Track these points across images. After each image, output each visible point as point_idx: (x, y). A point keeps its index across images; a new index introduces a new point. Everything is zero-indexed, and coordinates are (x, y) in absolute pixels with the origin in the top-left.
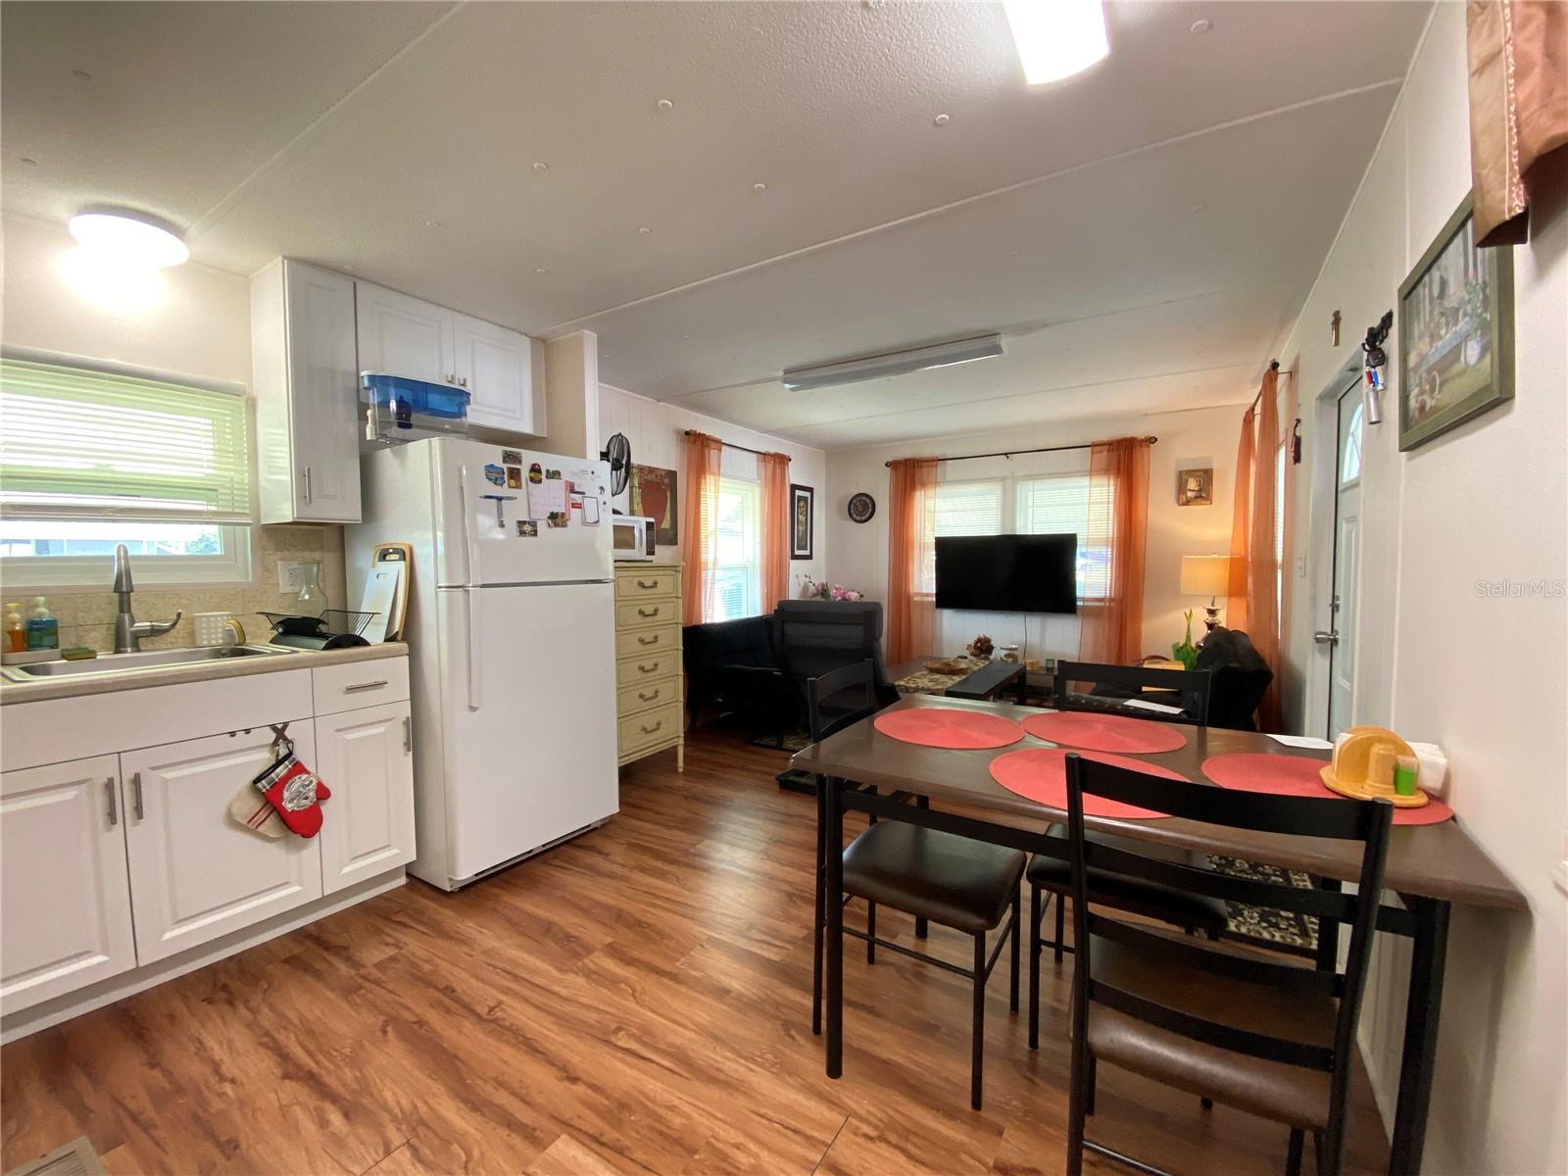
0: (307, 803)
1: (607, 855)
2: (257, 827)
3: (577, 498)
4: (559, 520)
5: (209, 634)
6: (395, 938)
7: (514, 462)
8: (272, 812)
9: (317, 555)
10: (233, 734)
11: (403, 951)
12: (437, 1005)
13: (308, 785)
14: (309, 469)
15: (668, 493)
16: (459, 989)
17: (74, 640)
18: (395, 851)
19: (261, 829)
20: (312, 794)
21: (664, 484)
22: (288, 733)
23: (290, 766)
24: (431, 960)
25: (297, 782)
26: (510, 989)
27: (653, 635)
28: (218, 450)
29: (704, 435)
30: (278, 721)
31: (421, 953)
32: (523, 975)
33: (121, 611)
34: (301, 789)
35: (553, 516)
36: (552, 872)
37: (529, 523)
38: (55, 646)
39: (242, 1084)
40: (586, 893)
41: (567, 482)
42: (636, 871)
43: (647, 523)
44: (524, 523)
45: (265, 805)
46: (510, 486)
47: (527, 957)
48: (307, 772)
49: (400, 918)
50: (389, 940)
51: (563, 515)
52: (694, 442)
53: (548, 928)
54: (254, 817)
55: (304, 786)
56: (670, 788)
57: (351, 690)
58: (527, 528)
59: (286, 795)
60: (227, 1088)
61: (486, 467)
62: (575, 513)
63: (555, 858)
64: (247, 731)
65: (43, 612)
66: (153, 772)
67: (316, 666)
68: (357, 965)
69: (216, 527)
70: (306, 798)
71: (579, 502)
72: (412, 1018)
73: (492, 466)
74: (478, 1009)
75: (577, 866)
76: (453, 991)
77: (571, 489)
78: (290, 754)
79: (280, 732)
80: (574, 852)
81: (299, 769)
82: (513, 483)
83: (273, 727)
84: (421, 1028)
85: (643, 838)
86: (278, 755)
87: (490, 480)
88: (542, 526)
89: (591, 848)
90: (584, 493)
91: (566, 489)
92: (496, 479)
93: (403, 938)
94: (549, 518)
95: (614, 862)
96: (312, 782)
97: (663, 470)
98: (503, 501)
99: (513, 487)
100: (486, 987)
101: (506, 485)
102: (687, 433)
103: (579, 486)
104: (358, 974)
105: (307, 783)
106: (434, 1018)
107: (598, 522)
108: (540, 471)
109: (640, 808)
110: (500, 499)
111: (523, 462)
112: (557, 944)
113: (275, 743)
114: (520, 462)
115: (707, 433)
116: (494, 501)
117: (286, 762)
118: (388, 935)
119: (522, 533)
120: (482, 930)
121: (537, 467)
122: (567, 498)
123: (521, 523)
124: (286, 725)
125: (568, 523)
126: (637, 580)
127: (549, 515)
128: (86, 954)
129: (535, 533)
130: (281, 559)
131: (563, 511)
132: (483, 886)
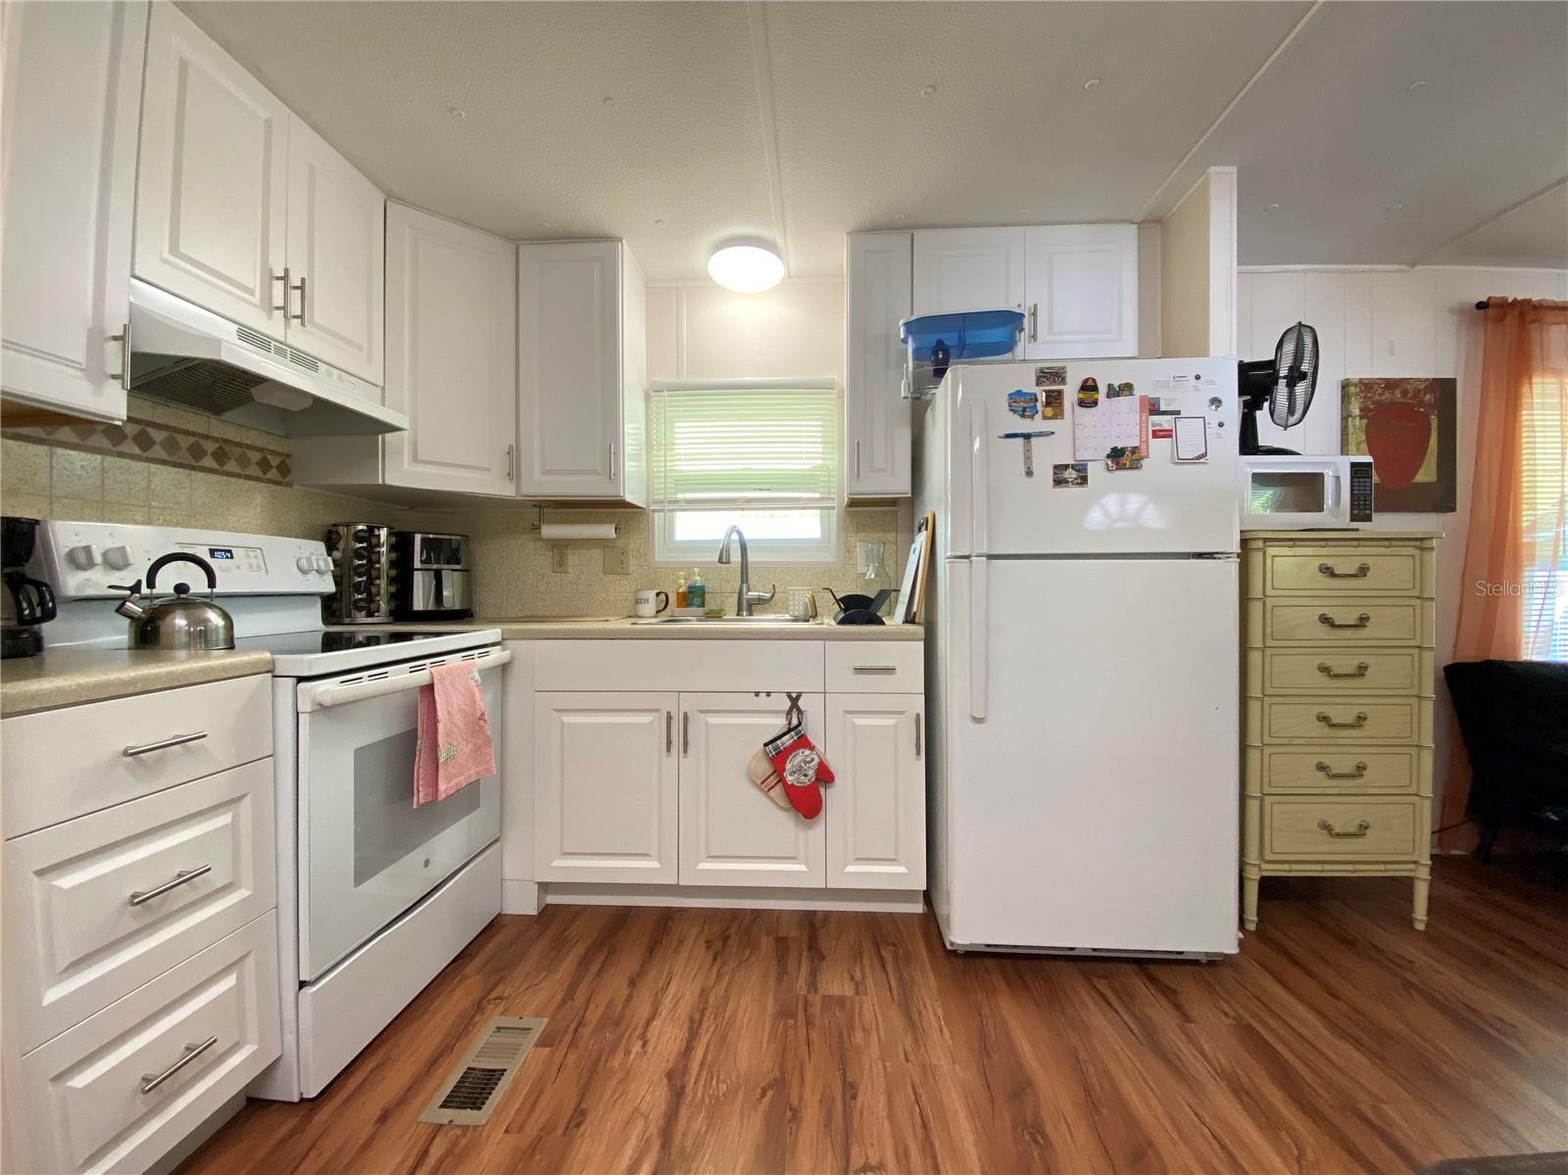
0: (806, 781)
1: (1188, 1019)
2: (769, 790)
3: (1165, 422)
4: (1126, 460)
5: (794, 605)
6: (864, 976)
7: (1054, 382)
8: (778, 782)
9: (891, 536)
10: (757, 694)
11: (857, 998)
12: (827, 1102)
13: (809, 762)
14: (858, 442)
15: (1434, 421)
16: (859, 1100)
17: (719, 602)
18: (902, 869)
19: (771, 793)
20: (811, 773)
21: (1422, 403)
22: (801, 703)
23: (795, 738)
24: (869, 1033)
25: (802, 754)
26: (907, 1157)
27: (1357, 663)
28: (826, 443)
29: (1527, 302)
30: (794, 689)
31: (868, 1014)
32: (937, 1145)
33: (742, 582)
34: (802, 764)
35: (1116, 455)
36: (1086, 998)
37: (1073, 467)
38: (702, 605)
39: (645, 1053)
40: (1113, 1068)
41: (1143, 399)
42: (1223, 1084)
43: (1353, 465)
44: (1066, 467)
45: (775, 772)
46: (1045, 418)
47: (962, 1116)
48: (812, 748)
49: (887, 954)
50: (858, 975)
51: (1135, 450)
52: (1502, 319)
53: (1021, 1089)
54: (766, 780)
55: (806, 762)
56: (1381, 951)
57: (859, 670)
58: (1071, 474)
59: (788, 766)
60: (636, 1048)
61: (1010, 395)
62: (1159, 448)
63: (1105, 977)
64: (768, 694)
65: (698, 580)
66: (702, 715)
67: (830, 640)
68: (813, 985)
69: (818, 511)
70: (806, 775)
71: (1166, 426)
72: (795, 1101)
73: (1019, 392)
74: (855, 1151)
75: (1128, 1008)
76: (854, 1097)
77: (1153, 408)
78: (800, 724)
79: (794, 700)
80: (1139, 984)
81: (803, 742)
82: (1049, 411)
83: (789, 695)
84: (790, 1121)
85: (1271, 1022)
86: (790, 723)
87: (1014, 411)
88: (1095, 471)
89: (1169, 993)
90: (1178, 413)
91: (1142, 410)
92: (1024, 410)
93: (870, 983)
94: (1109, 456)
95: (1192, 1040)
96: (813, 760)
97: (1419, 380)
98: (1033, 440)
99: (1050, 418)
100: (886, 1125)
101: (1038, 417)
102: (1480, 306)
103: (1169, 402)
104: (805, 996)
105: (809, 759)
106: (811, 1116)
107: (1204, 456)
108: (1095, 388)
109: (1296, 962)
110: (1027, 437)
111: (1068, 380)
112: (1015, 1128)
113: (789, 712)
114: (1063, 381)
115: (1535, 297)
116: (1020, 440)
117: (792, 733)
118: (862, 969)
119: (1059, 482)
120: (945, 1030)
121: (1090, 383)
122: (1143, 424)
123: (1059, 468)
124: (799, 695)
125: (1144, 462)
126: (1318, 562)
127: (1108, 451)
128: (645, 855)
129: (1083, 480)
130: (860, 541)
131: (1135, 443)
132: (989, 963)
